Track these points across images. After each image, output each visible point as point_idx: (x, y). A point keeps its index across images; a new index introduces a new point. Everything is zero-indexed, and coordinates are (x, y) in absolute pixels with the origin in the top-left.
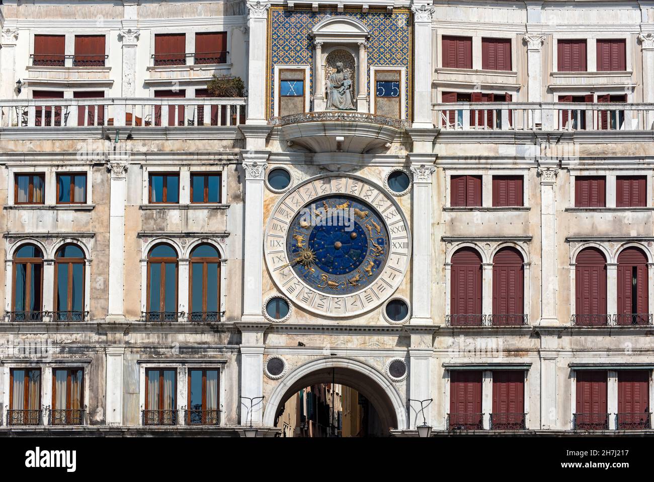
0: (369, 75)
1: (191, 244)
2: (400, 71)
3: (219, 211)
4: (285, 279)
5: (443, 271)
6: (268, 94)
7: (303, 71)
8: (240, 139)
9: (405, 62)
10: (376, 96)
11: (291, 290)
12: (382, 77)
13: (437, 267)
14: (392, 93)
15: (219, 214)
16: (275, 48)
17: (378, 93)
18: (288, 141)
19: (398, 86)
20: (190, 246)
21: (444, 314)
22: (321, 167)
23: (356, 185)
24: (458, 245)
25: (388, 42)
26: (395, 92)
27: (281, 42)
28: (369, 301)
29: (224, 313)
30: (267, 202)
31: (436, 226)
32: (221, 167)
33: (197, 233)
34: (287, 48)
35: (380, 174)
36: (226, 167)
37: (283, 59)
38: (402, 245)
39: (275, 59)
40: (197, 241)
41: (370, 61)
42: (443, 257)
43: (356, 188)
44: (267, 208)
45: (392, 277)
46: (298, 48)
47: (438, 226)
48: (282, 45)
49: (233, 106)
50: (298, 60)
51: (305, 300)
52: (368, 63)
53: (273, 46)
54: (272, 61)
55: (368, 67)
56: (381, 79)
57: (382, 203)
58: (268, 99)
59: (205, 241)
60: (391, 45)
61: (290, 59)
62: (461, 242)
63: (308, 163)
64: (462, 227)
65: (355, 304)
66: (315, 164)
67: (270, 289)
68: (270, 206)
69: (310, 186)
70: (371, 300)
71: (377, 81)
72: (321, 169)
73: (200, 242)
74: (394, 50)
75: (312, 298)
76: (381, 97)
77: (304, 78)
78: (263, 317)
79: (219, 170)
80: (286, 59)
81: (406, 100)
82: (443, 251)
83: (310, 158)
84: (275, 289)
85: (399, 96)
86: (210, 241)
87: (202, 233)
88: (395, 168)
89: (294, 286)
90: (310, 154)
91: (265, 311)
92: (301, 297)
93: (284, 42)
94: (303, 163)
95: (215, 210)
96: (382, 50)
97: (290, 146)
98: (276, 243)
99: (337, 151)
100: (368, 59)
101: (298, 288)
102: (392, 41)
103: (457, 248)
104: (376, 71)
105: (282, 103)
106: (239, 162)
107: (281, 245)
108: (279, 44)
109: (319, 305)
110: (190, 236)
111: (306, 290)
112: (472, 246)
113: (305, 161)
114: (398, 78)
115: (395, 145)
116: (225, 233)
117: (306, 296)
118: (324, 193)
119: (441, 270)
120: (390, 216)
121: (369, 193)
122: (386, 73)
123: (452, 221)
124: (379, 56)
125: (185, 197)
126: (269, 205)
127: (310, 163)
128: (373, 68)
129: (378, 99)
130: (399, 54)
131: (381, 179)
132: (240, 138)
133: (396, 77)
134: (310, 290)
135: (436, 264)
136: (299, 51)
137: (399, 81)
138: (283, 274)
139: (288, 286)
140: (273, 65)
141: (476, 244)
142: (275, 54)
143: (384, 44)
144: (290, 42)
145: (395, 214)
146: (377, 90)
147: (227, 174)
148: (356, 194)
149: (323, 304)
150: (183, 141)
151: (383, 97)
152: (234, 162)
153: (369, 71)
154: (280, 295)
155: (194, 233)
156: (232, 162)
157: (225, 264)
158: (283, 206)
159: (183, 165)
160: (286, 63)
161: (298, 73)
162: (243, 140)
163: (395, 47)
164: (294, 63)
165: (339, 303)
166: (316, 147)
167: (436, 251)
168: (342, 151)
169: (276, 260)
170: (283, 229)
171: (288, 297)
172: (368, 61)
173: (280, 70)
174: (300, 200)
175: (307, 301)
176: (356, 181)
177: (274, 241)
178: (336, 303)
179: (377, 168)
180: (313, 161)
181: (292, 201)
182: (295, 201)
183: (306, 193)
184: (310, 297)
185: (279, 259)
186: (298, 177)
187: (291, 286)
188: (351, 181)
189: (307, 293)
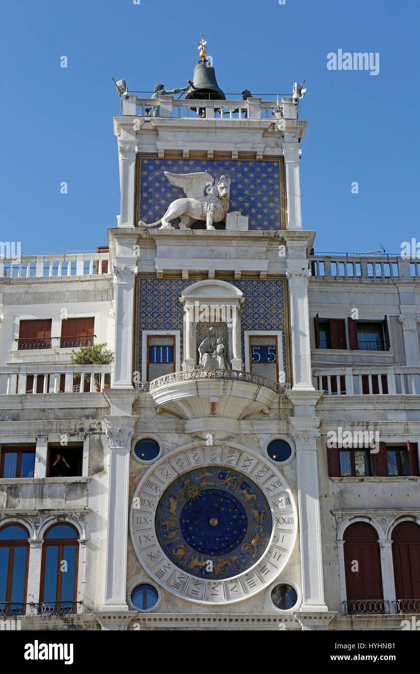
0: (243, 341)
1: (45, 523)
2: (276, 337)
3: (79, 485)
4: (153, 561)
5: (334, 550)
6: (135, 361)
7: (174, 337)
8: (104, 408)
9: (281, 327)
10: (252, 362)
11: (160, 574)
12: (257, 343)
13: (328, 545)
14: (269, 359)
15: (79, 488)
16: (143, 315)
17: (253, 358)
18: (157, 409)
19: (275, 351)
20: (44, 525)
21: (340, 601)
22: (194, 435)
23: (233, 454)
24: (350, 520)
25: (262, 308)
26: (272, 357)
27: (149, 309)
28: (251, 586)
29: (81, 603)
30: (134, 475)
31: (324, 499)
32: (83, 438)
33: (53, 510)
34: (155, 315)
35: (258, 442)
36: (88, 438)
37: (152, 326)
39: (143, 326)
40: (53, 519)
41: (244, 327)
42: (334, 534)
43: (233, 458)
44: (133, 480)
45: (277, 557)
46: (168, 315)
47: (327, 498)
48: (151, 311)
49: (98, 374)
50: (167, 326)
51: (177, 586)
52: (242, 329)
53: (141, 313)
54: (140, 328)
55: (242, 333)
56: (256, 344)
57: (262, 474)
58: (135, 365)
59: (62, 519)
60: (265, 311)
61: (159, 326)
62: (353, 517)
63: (178, 431)
64: (353, 500)
65: (235, 589)
66: (186, 432)
67: (136, 574)
68: (137, 478)
69: (181, 456)
70: (254, 584)
71: (251, 347)
72: (193, 437)
73: (56, 520)
74: (268, 316)
75: (185, 583)
76: (256, 363)
77: (175, 344)
78: (127, 606)
79: (80, 440)
80: (155, 326)
81: (284, 365)
82: (333, 527)
83: (182, 426)
84: (142, 574)
85: (276, 362)
86: (67, 519)
87: (59, 510)
89: (163, 569)
90: (181, 422)
91: (130, 599)
92: (172, 583)
93: (153, 309)
94: (174, 432)
95: (75, 485)
96: (256, 316)
97: (160, 413)
98: (143, 520)
99: (211, 416)
100: (242, 325)
101: (169, 572)
102: (267, 307)
103: (349, 523)
104: (251, 337)
105: (150, 369)
106: (103, 431)
107: (149, 522)
108: (148, 311)
109: (193, 592)
110: (44, 514)
111: (178, 575)
112: (367, 521)
113: (176, 429)
114: (274, 343)
115: (274, 412)
116: (85, 509)
117: (178, 581)
118: (198, 463)
119: (332, 548)
120: (272, 488)
121: (247, 463)
122: (261, 339)
123: (341, 493)
124: (253, 321)
125: (40, 470)
126: (135, 477)
127: (181, 432)
128: (247, 333)
129: (254, 365)
130: (274, 319)
131: (260, 448)
132: (104, 406)
133: (272, 342)
134: (183, 574)
135: (326, 542)
136: (168, 318)
137: (276, 346)
138: (151, 556)
139: (156, 570)
140: (141, 332)
141: (370, 519)
142: (142, 320)
143: (258, 311)
144: (158, 309)
145: (278, 486)
146: (252, 356)
147: (90, 445)
148: (233, 464)
149: (197, 590)
150: (41, 410)
151: (258, 362)
152: (97, 431)
153: (243, 336)
154: (148, 581)
155: (49, 510)
156: (95, 432)
157: (84, 546)
158: (152, 479)
159: (40, 435)
160: (155, 329)
161: (167, 339)
162: (108, 408)
163: (270, 312)
164: (163, 330)
165: (216, 588)
166: (188, 413)
167: (326, 527)
168: (216, 416)
169: (143, 539)
170: (151, 504)
171: (156, 583)
172: (242, 327)
173: (149, 337)
174: (171, 471)
175: (179, 587)
176: (232, 450)
177: (141, 518)
178: (213, 588)
179: (254, 435)
180: (185, 429)
181: (162, 473)
182: (165, 473)
183: (177, 464)
184: (182, 582)
185: (147, 538)
186: (168, 446)
187: (160, 570)
188: (227, 450)
189: (178, 578)
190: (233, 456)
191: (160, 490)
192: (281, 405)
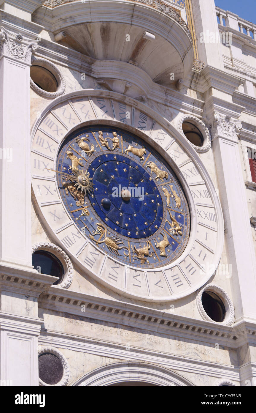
4: (57, 223)
11: (68, 242)
23: (145, 121)
28: (177, 285)
38: (208, 215)
43: (145, 125)
45: (202, 256)
51: (90, 263)
57: (178, 154)
63: (82, 71)
65: (159, 284)
66: (92, 75)
67: (37, 233)
70: (181, 283)
83: (87, 65)
84: (44, 235)
88: (187, 116)
89: (71, 237)
90: (88, 59)
92: (84, 257)
98: (42, 166)
99: (130, 62)
101: (79, 242)
107: (50, 170)
109: (111, 276)
111: (91, 248)
117: (91, 257)
118: (106, 117)
120: (190, 174)
121: (161, 136)
127: (85, 72)
134: (96, 249)
138: (55, 216)
139: (63, 235)
148: (146, 132)
149: (116, 275)
154: (53, 245)
165: (138, 278)
168: (136, 64)
169: (43, 190)
170: (51, 148)
171: (65, 251)
175: (93, 265)
176: (145, 115)
177: (39, 161)
178: (134, 277)
179: (167, 108)
180: (91, 70)
181: (63, 114)
182: (67, 114)
183: (81, 109)
184: (95, 260)
185: (48, 190)
186: (71, 85)
187: (67, 236)
188: (137, 113)
189: (91, 253)
190: (144, 123)
191: (62, 134)
192: (193, 83)
